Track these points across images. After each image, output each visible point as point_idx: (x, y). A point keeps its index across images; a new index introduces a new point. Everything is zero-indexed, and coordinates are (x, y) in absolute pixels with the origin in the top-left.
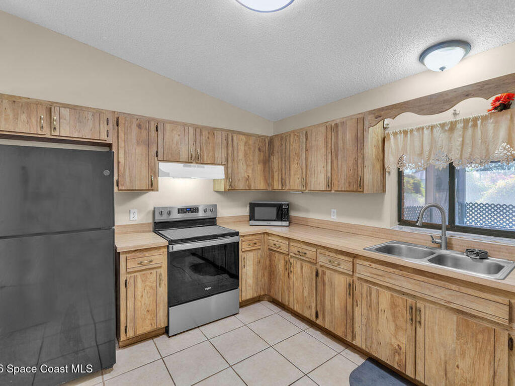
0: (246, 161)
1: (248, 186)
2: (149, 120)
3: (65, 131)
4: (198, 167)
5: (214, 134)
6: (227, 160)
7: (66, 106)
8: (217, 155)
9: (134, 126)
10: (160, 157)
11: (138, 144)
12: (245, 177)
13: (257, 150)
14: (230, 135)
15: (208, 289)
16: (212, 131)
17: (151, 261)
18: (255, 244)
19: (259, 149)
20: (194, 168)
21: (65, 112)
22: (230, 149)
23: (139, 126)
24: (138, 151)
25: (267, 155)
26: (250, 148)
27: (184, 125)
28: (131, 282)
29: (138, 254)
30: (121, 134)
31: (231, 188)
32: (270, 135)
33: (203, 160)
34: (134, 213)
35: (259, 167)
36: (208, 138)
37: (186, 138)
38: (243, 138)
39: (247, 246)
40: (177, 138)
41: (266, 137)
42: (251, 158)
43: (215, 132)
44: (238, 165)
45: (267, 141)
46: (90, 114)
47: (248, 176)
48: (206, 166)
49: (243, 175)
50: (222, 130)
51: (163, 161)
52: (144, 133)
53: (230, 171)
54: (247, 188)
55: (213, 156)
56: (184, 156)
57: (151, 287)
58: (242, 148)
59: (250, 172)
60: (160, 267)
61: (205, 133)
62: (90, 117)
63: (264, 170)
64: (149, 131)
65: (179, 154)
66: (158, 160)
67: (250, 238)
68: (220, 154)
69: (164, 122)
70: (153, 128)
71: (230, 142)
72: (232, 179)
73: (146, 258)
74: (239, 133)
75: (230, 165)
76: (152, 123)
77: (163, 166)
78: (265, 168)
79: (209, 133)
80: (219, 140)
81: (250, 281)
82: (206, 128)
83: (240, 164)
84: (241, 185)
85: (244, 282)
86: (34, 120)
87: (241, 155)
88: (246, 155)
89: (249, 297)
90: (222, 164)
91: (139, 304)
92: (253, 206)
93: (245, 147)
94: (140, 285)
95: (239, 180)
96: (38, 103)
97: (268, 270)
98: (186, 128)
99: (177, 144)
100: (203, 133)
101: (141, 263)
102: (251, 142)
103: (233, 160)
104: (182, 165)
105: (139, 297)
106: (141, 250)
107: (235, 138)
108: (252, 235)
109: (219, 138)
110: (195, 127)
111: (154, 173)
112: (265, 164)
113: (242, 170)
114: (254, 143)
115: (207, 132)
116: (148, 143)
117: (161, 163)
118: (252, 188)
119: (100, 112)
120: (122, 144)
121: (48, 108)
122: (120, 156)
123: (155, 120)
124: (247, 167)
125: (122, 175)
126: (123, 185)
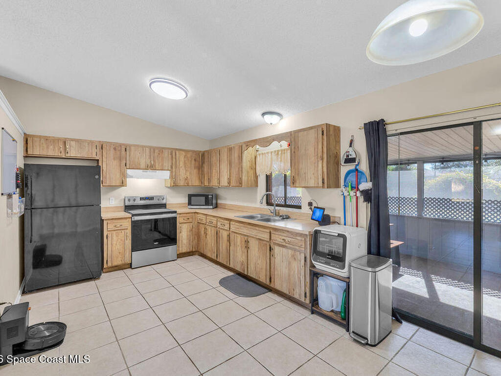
0: (185, 167)
1: (187, 183)
2: (121, 145)
3: (73, 154)
4: (152, 172)
6: (172, 167)
7: (72, 140)
8: (165, 164)
9: (112, 149)
10: (128, 167)
11: (114, 159)
13: (193, 160)
14: (173, 152)
15: (156, 243)
16: (161, 150)
17: (121, 225)
18: (188, 219)
19: (195, 160)
20: (150, 173)
21: (73, 143)
22: (174, 160)
23: (115, 149)
24: (115, 163)
25: (200, 163)
26: (188, 159)
27: (143, 147)
28: (110, 236)
29: (114, 221)
30: (104, 154)
31: (174, 185)
32: (203, 150)
33: (155, 168)
34: (112, 200)
35: (195, 171)
36: (159, 154)
37: (144, 155)
38: (183, 153)
39: (183, 220)
40: (138, 155)
41: (200, 151)
42: (189, 165)
43: (164, 150)
44: (179, 170)
45: (200, 155)
47: (187, 177)
48: (157, 171)
49: (183, 177)
50: (169, 149)
51: (130, 168)
52: (118, 153)
53: (174, 174)
54: (186, 185)
55: (162, 165)
56: (143, 165)
57: (121, 240)
58: (182, 159)
59: (189, 174)
60: (127, 229)
61: (156, 151)
62: (87, 145)
63: (199, 173)
64: (121, 151)
65: (140, 164)
67: (185, 215)
68: (167, 164)
69: (130, 146)
70: (123, 149)
71: (174, 156)
72: (175, 179)
73: (118, 223)
74: (181, 150)
75: (174, 170)
76: (123, 146)
77: (129, 172)
78: (199, 171)
79: (159, 151)
81: (185, 241)
82: (157, 148)
83: (181, 170)
85: (180, 242)
86: (57, 149)
87: (182, 164)
88: (185, 163)
89: (184, 251)
90: (168, 170)
91: (115, 249)
92: (190, 196)
93: (184, 159)
94: (115, 238)
95: (180, 179)
96: (59, 139)
97: (197, 235)
98: (144, 149)
99: (138, 158)
101: (116, 226)
102: (189, 155)
103: (176, 167)
104: (142, 170)
105: (114, 245)
106: (116, 219)
107: (177, 153)
108: (186, 213)
109: (166, 154)
110: (150, 148)
111: (124, 176)
112: (199, 169)
113: (183, 173)
114: (192, 156)
115: (158, 150)
116: (121, 159)
117: (128, 170)
118: (190, 184)
119: (92, 142)
120: (105, 159)
121: (64, 142)
122: (103, 167)
123: (125, 145)
124: (186, 171)
125: (105, 177)
126: (105, 183)
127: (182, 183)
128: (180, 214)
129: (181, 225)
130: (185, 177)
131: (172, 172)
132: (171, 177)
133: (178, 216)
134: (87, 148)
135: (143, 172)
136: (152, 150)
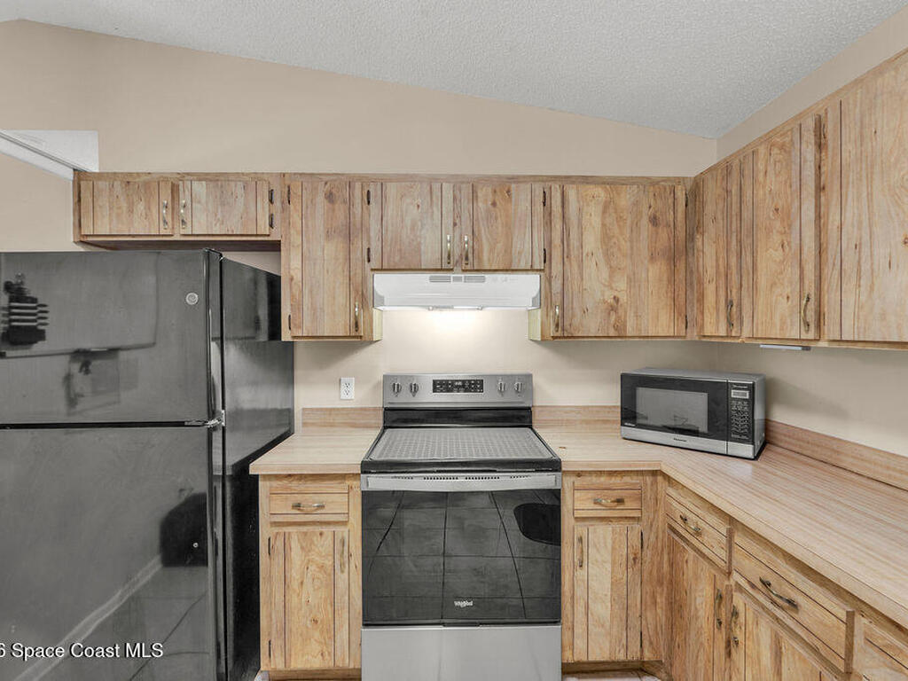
0: (608, 255)
1: (616, 328)
2: (350, 181)
3: (200, 226)
4: (467, 279)
5: (508, 192)
6: (546, 258)
7: (201, 177)
8: (517, 246)
9: (320, 199)
10: (375, 263)
11: (328, 235)
12: (605, 302)
13: (645, 222)
15: (464, 604)
16: (504, 186)
17: (321, 507)
18: (620, 501)
19: (654, 221)
20: (457, 284)
21: (200, 188)
22: (557, 226)
23: (330, 197)
24: (328, 252)
25: (681, 234)
26: (620, 219)
27: (432, 180)
28: (279, 544)
29: (294, 484)
30: (296, 218)
31: (559, 334)
32: (692, 172)
33: (480, 260)
35: (654, 273)
36: (494, 204)
37: (436, 210)
38: (600, 192)
39: (592, 506)
40: (412, 213)
41: (680, 180)
42: (626, 246)
43: (513, 186)
44: (581, 267)
45: (680, 194)
46: (240, 185)
47: (616, 299)
48: (488, 276)
49: (598, 296)
51: (382, 270)
52: (340, 210)
53: (557, 285)
54: (612, 333)
55: (508, 250)
56: (431, 254)
57: (322, 567)
58: (593, 219)
59: (623, 287)
60: (344, 523)
61: (484, 193)
62: (240, 191)
63: (672, 280)
64: (349, 203)
65: (418, 251)
66: (372, 270)
67: (604, 481)
68: (527, 244)
69: (382, 181)
71: (557, 208)
72: (563, 309)
73: (312, 495)
74: (587, 180)
75: (556, 267)
76: (358, 185)
77: (383, 283)
78: (673, 272)
79: (494, 193)
80: (524, 206)
81: (603, 609)
82: (487, 180)
83: (590, 267)
84: (592, 324)
85: (580, 609)
86: (154, 211)
87: (591, 241)
88: (606, 238)
90: (532, 270)
91: (295, 600)
92: (631, 385)
93: (603, 218)
94: (296, 555)
95: (584, 311)
96: (162, 179)
98: (436, 186)
99: (413, 228)
100: (479, 195)
101: (297, 506)
102: (625, 199)
103: (565, 256)
104: (426, 276)
105: (295, 585)
106: (301, 477)
107: (572, 193)
108: (611, 473)
109: (523, 200)
110: (457, 181)
111: (364, 298)
112: (672, 260)
113: (595, 283)
114: (637, 203)
115: (489, 191)
116: (349, 233)
117: (378, 277)
118: (630, 331)
119: (257, 178)
120: (296, 239)
121: (175, 185)
122: (290, 267)
123: (365, 179)
124: (613, 271)
125: (297, 306)
126: (300, 327)
127: (593, 326)
128: (579, 474)
129: (581, 529)
130: (609, 297)
131: (549, 279)
132: (545, 299)
133: (567, 484)
134: (241, 200)
135: (432, 280)
136: (466, 190)
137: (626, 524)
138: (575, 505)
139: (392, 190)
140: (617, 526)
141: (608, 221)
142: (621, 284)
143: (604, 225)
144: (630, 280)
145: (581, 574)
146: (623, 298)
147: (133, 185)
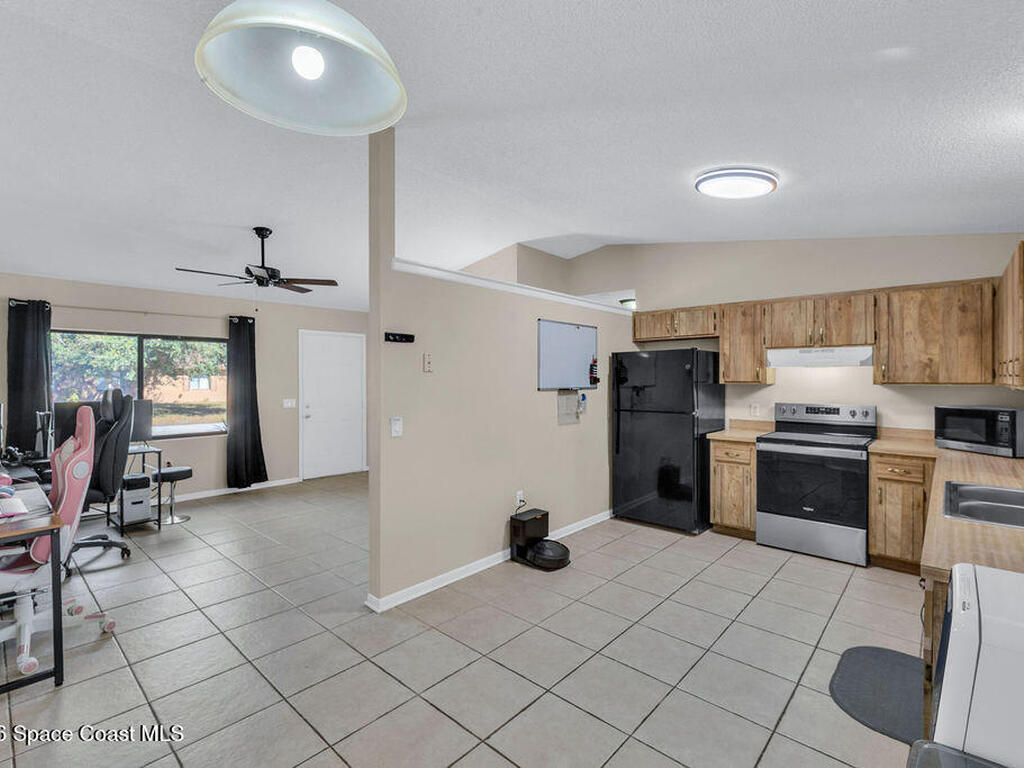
0: (923, 333)
1: (929, 377)
2: (754, 304)
3: (683, 332)
4: (823, 351)
5: (850, 301)
6: (877, 337)
7: (683, 310)
8: (855, 331)
9: (739, 313)
10: (768, 345)
11: (743, 332)
12: (921, 362)
13: (955, 312)
14: (879, 301)
15: (808, 510)
16: (847, 299)
17: (738, 456)
18: (908, 472)
19: (963, 309)
20: (816, 353)
21: (683, 315)
22: (884, 319)
23: (744, 314)
24: (743, 341)
25: (987, 316)
26: (934, 310)
27: (801, 299)
30: (727, 326)
31: (886, 381)
33: (831, 341)
34: (755, 407)
35: (963, 342)
36: (840, 309)
37: (803, 315)
38: (918, 296)
40: (789, 318)
41: (987, 280)
42: (939, 327)
43: (853, 298)
44: (902, 341)
45: (986, 290)
46: (701, 311)
47: (931, 360)
48: (837, 349)
49: (916, 358)
51: (772, 348)
52: (749, 320)
53: (884, 352)
54: (927, 380)
55: (849, 334)
56: (800, 338)
58: (912, 311)
60: (749, 464)
61: (834, 303)
62: (700, 314)
64: (754, 315)
65: (792, 337)
66: (766, 348)
68: (862, 330)
69: (771, 303)
70: (759, 312)
72: (888, 366)
74: (908, 288)
75: (883, 342)
76: (759, 307)
78: (980, 341)
79: (840, 302)
80: (861, 308)
82: (835, 295)
83: (909, 341)
86: (664, 326)
87: (910, 325)
88: (922, 323)
90: (866, 344)
92: (943, 414)
93: (920, 310)
94: (726, 475)
95: (905, 367)
96: (666, 313)
98: (803, 303)
99: (790, 324)
100: (831, 304)
101: (727, 454)
102: (937, 298)
103: (891, 335)
104: (798, 350)
107: (895, 299)
109: (859, 305)
110: (816, 299)
111: (762, 362)
112: (980, 333)
113: (913, 350)
114: (948, 298)
115: (837, 302)
116: (754, 331)
117: (769, 351)
118: (941, 380)
119: (708, 308)
120: (727, 335)
121: (672, 315)
122: (725, 348)
123: (762, 303)
124: (927, 343)
125: (727, 367)
126: (728, 377)
127: (912, 376)
128: (881, 455)
129: (881, 484)
130: (924, 358)
131: (879, 349)
132: (875, 360)
133: (873, 459)
134: (701, 319)
135: (801, 352)
136: (821, 303)
137: (913, 486)
138: (877, 470)
139: (777, 307)
140: (906, 486)
141: (924, 310)
142: (935, 351)
143: (920, 315)
144: (941, 348)
145: (881, 508)
146: (936, 359)
147: (657, 316)
